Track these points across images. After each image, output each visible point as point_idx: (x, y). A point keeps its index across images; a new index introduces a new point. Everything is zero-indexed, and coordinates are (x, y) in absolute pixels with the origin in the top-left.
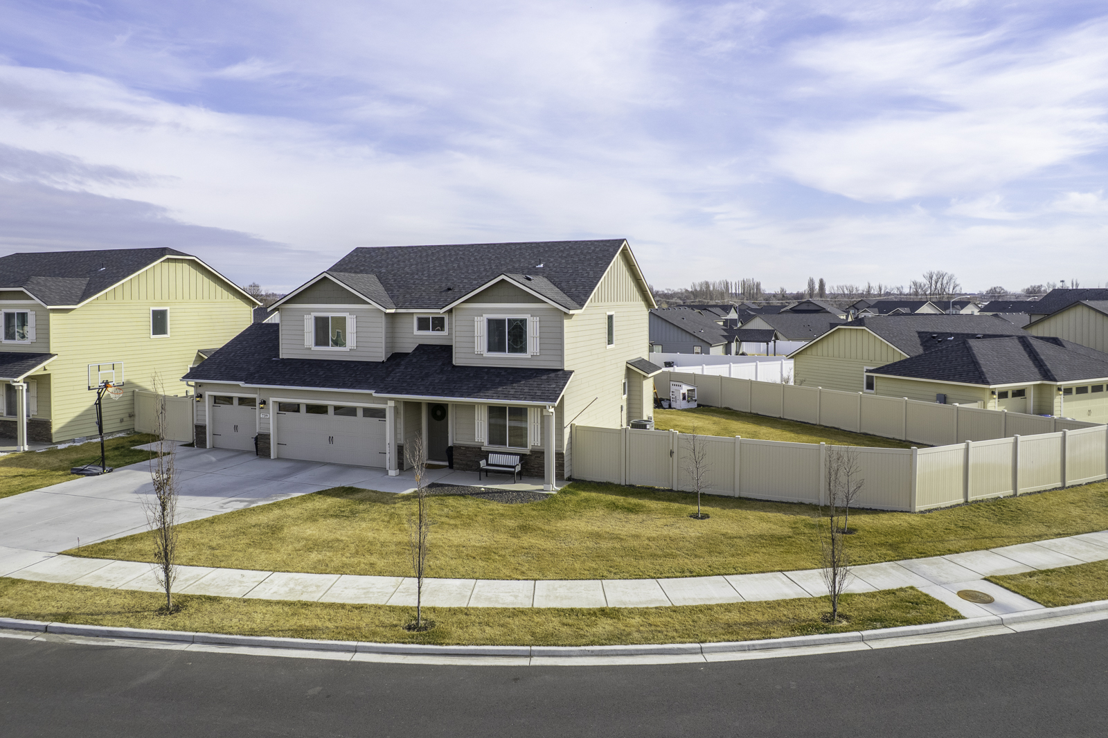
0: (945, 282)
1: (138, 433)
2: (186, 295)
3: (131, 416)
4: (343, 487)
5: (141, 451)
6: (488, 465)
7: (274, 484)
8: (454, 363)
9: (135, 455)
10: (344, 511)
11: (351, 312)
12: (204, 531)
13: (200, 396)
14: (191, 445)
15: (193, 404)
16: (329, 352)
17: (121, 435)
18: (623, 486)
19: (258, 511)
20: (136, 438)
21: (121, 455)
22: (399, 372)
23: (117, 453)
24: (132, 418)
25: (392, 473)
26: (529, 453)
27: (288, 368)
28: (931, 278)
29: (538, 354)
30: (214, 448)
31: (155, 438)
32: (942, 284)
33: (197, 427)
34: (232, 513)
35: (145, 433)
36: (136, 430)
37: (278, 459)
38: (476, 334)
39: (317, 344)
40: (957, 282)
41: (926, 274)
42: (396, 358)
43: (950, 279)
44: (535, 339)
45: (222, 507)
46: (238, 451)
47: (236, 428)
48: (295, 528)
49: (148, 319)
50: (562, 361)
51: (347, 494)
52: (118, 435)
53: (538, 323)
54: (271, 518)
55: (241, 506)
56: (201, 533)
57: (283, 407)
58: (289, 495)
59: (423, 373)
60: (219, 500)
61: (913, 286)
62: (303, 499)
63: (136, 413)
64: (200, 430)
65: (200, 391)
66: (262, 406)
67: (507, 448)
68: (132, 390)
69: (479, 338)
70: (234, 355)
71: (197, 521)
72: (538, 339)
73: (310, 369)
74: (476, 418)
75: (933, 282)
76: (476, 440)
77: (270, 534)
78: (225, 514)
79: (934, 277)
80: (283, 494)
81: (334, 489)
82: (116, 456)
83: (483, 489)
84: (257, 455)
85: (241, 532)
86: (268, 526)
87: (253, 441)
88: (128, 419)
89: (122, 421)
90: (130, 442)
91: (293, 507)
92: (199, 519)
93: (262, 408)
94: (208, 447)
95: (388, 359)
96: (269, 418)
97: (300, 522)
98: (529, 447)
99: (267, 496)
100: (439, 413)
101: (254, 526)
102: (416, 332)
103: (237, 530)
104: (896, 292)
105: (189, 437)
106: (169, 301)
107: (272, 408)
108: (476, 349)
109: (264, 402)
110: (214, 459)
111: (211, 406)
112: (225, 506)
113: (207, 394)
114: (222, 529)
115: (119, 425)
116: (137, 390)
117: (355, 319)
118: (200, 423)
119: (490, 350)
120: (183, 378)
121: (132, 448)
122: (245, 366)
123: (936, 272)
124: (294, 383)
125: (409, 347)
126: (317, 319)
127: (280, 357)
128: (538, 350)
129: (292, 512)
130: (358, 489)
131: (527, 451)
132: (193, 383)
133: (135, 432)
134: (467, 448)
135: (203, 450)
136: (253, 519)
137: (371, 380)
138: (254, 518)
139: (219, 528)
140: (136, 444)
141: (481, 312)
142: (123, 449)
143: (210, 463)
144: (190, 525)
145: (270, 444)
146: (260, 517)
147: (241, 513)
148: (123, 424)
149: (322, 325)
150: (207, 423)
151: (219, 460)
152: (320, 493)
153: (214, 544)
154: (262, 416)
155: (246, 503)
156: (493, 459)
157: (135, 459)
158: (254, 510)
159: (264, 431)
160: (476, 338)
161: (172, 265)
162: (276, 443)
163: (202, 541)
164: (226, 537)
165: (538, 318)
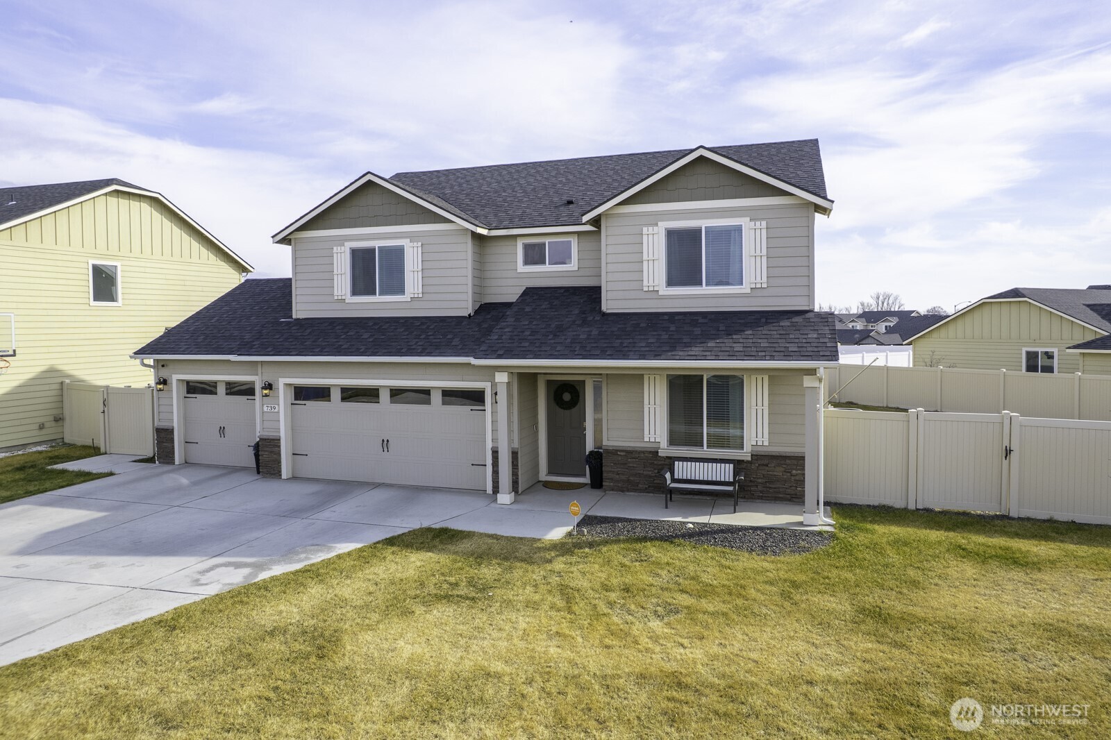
0: (891, 302)
1: (70, 445)
2: (147, 249)
3: (59, 419)
4: (429, 530)
5: (64, 472)
6: (674, 480)
7: (296, 525)
8: (604, 308)
9: (50, 479)
10: (457, 584)
11: (412, 237)
12: (150, 657)
13: (165, 382)
14: (150, 460)
15: (153, 396)
16: (378, 304)
17: (39, 448)
18: (914, 511)
19: (276, 590)
20: (63, 451)
21: (24, 479)
22: (508, 326)
23: (18, 476)
24: (60, 423)
25: (505, 498)
26: (749, 459)
27: (308, 331)
28: (878, 298)
29: (765, 286)
30: (187, 463)
31: (93, 451)
32: (888, 304)
33: (159, 431)
34: (219, 598)
35: (79, 444)
36: (66, 440)
37: (294, 478)
38: (645, 257)
39: (355, 292)
40: (902, 302)
41: (873, 295)
42: (488, 312)
43: (896, 299)
44: (758, 259)
45: (197, 582)
46: (225, 467)
47: (222, 430)
48: (368, 636)
49: (85, 277)
50: (810, 296)
51: (441, 542)
52: (34, 449)
53: (764, 232)
54: (307, 607)
55: (234, 577)
56: (142, 662)
57: (303, 394)
58: (330, 549)
59: (553, 326)
60: (189, 564)
61: (860, 307)
62: (364, 557)
63: (67, 413)
64: (164, 436)
65: (164, 373)
66: (266, 392)
67: (705, 451)
68: (60, 380)
69: (651, 263)
70: (218, 320)
71: (134, 627)
72: (764, 259)
73: (345, 330)
74: (646, 401)
75: (880, 303)
76: (646, 439)
77: (313, 659)
78: (203, 601)
79: (881, 298)
80: (320, 546)
81: (415, 534)
82: (15, 481)
83: (691, 526)
84: (258, 472)
85: (241, 656)
86: (304, 633)
87: (251, 452)
88: (53, 424)
89: (42, 427)
90: (51, 458)
91: (348, 577)
92: (141, 617)
93: (266, 395)
94: (177, 462)
95: (477, 312)
96: (278, 412)
97: (375, 617)
98: (747, 448)
99: (288, 553)
100: (567, 397)
101: (272, 633)
102: (521, 268)
103: (230, 649)
104: (845, 313)
105: (148, 449)
106: (119, 254)
107: (283, 396)
108: (645, 283)
109: (269, 386)
110: (185, 481)
111: (182, 397)
112: (204, 579)
113: (175, 378)
114: (194, 647)
115: (36, 433)
116: (67, 381)
117: (420, 249)
118: (164, 424)
119: (671, 282)
120: (135, 353)
121: (49, 467)
122: (236, 333)
123: (882, 293)
124: (321, 351)
125: (510, 293)
126: (355, 253)
127: (294, 317)
128: (765, 279)
129: (350, 589)
130: (461, 532)
131: (745, 454)
132: (151, 362)
133: (66, 444)
134: (630, 453)
135: (170, 467)
136: (268, 613)
137: (456, 342)
138: (268, 610)
139: (187, 643)
140: (58, 461)
141: (654, 219)
142: (32, 470)
143: (179, 489)
144: (116, 640)
145: (279, 454)
146: (282, 607)
147: (239, 596)
148: (44, 432)
149: (363, 262)
150: (175, 425)
151: (195, 484)
152: (390, 542)
153: (168, 704)
154: (265, 409)
155: (246, 571)
156: (682, 470)
157: (48, 485)
158: (266, 589)
159: (270, 434)
160: (645, 264)
161: (124, 202)
162: (290, 453)
163: (141, 693)
164: (203, 675)
165: (764, 223)
